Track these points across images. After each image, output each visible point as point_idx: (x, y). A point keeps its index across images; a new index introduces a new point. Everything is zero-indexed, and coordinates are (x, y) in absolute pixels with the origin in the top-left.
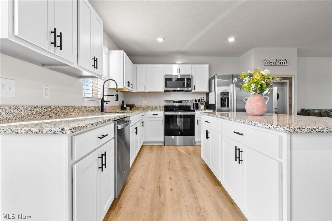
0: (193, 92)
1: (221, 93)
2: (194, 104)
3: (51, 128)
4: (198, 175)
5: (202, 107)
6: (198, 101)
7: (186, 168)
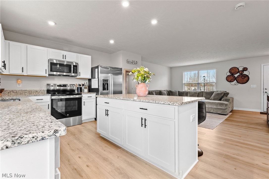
0: (78, 77)
1: (103, 80)
2: (78, 88)
3: (36, 134)
4: (101, 146)
5: (86, 91)
6: (82, 86)
7: (88, 144)
